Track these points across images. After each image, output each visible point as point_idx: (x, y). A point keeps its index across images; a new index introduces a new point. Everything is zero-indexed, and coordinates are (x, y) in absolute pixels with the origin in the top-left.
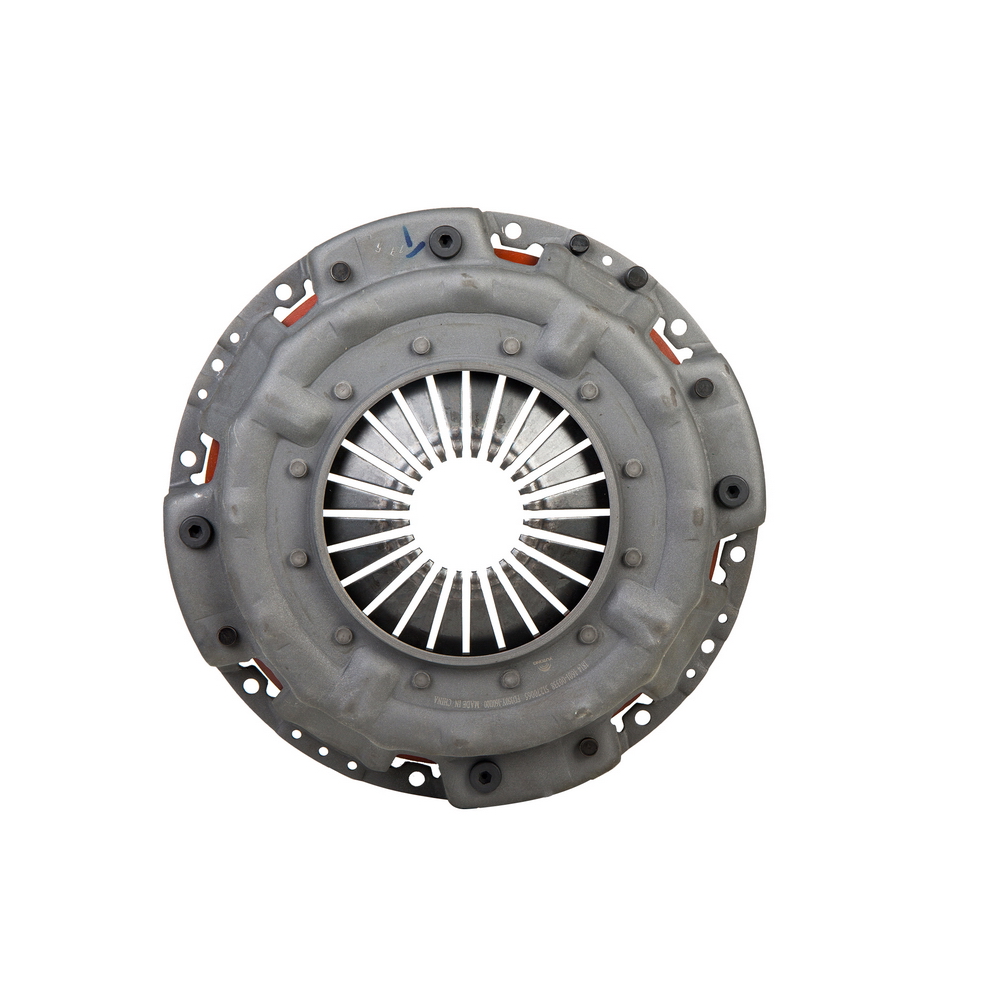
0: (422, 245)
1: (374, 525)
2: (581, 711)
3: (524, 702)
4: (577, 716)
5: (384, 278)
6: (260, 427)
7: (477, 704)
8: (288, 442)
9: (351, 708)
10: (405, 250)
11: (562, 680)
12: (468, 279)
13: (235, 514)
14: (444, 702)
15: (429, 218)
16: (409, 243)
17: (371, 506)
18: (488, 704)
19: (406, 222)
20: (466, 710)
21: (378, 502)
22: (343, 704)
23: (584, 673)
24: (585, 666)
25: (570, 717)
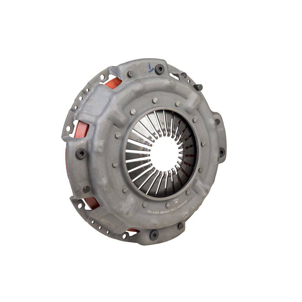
0: (153, 69)
1: (139, 155)
2: (186, 215)
3: (170, 212)
4: (185, 216)
5: (142, 78)
6: (110, 121)
7: (158, 213)
8: (116, 126)
9: (127, 213)
10: (148, 70)
11: (180, 206)
12: (170, 82)
13: (101, 149)
14: (149, 212)
15: (156, 61)
16: (150, 68)
17: (138, 149)
18: (162, 212)
19: (150, 61)
20: (155, 215)
21: (141, 148)
22: (125, 212)
23: (186, 203)
24: (186, 201)
25: (183, 217)
